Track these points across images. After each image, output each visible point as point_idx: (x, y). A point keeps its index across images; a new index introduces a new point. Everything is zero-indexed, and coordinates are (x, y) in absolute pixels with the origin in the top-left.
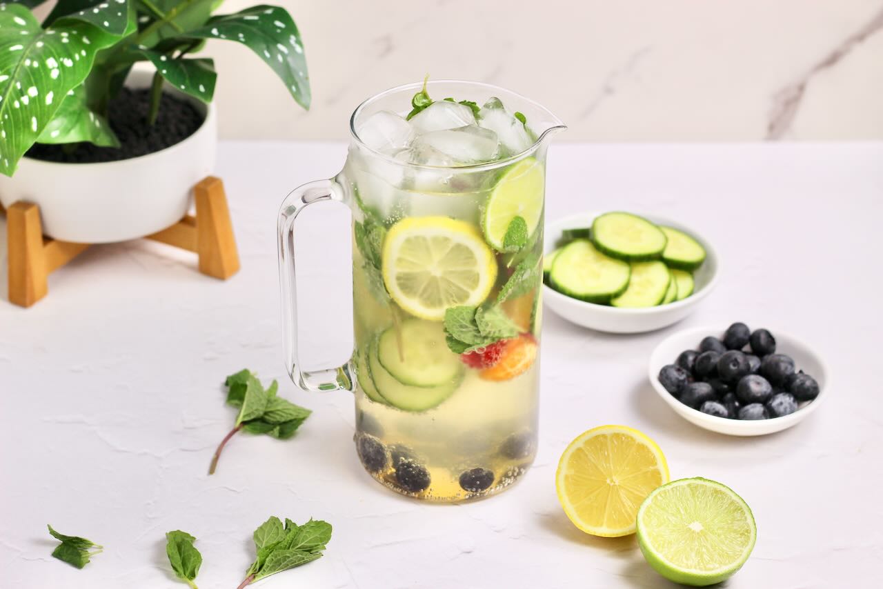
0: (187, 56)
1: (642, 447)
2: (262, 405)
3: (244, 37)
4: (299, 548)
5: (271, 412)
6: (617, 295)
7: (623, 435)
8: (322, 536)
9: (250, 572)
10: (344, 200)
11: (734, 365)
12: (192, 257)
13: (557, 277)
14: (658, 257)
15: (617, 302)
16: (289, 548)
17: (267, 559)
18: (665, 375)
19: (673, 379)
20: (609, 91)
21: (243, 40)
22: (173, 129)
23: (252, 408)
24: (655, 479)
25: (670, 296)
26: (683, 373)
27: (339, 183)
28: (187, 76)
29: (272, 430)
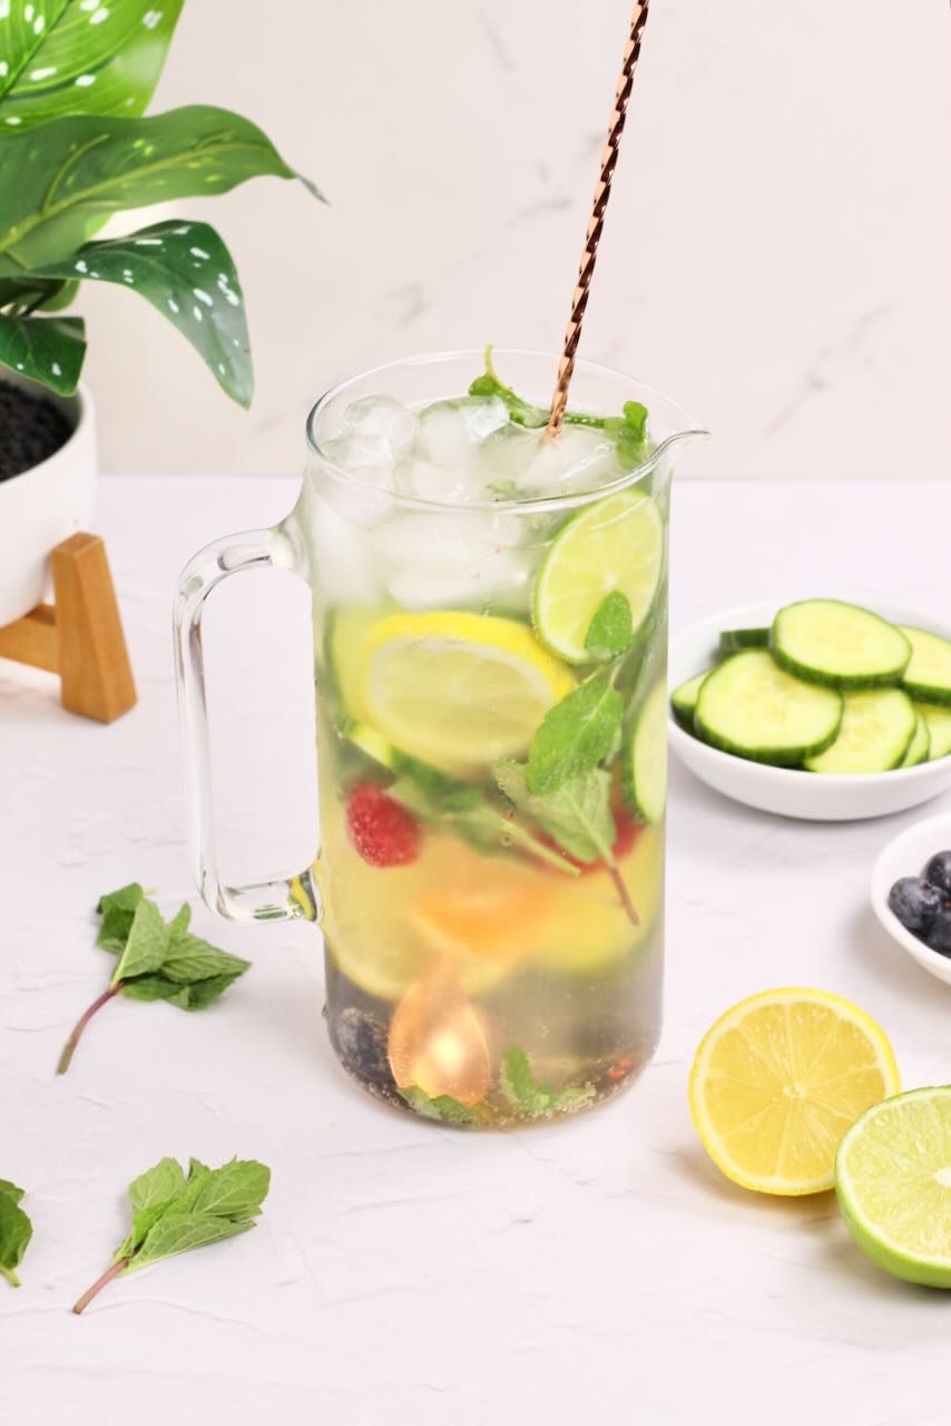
0: (36, 314)
1: (848, 1028)
3: (132, 277)
4: (210, 1211)
5: (176, 961)
6: (817, 750)
7: (815, 1006)
8: (253, 1189)
9: (120, 1256)
10: (295, 568)
12: (51, 682)
13: (710, 718)
14: (895, 682)
15: (816, 763)
16: (192, 1211)
17: (151, 1232)
18: (899, 895)
19: (915, 905)
20: (816, 384)
21: (131, 281)
22: (16, 447)
23: (141, 953)
24: (871, 1089)
25: (916, 751)
26: (933, 893)
27: (287, 535)
28: (30, 347)
29: (177, 993)
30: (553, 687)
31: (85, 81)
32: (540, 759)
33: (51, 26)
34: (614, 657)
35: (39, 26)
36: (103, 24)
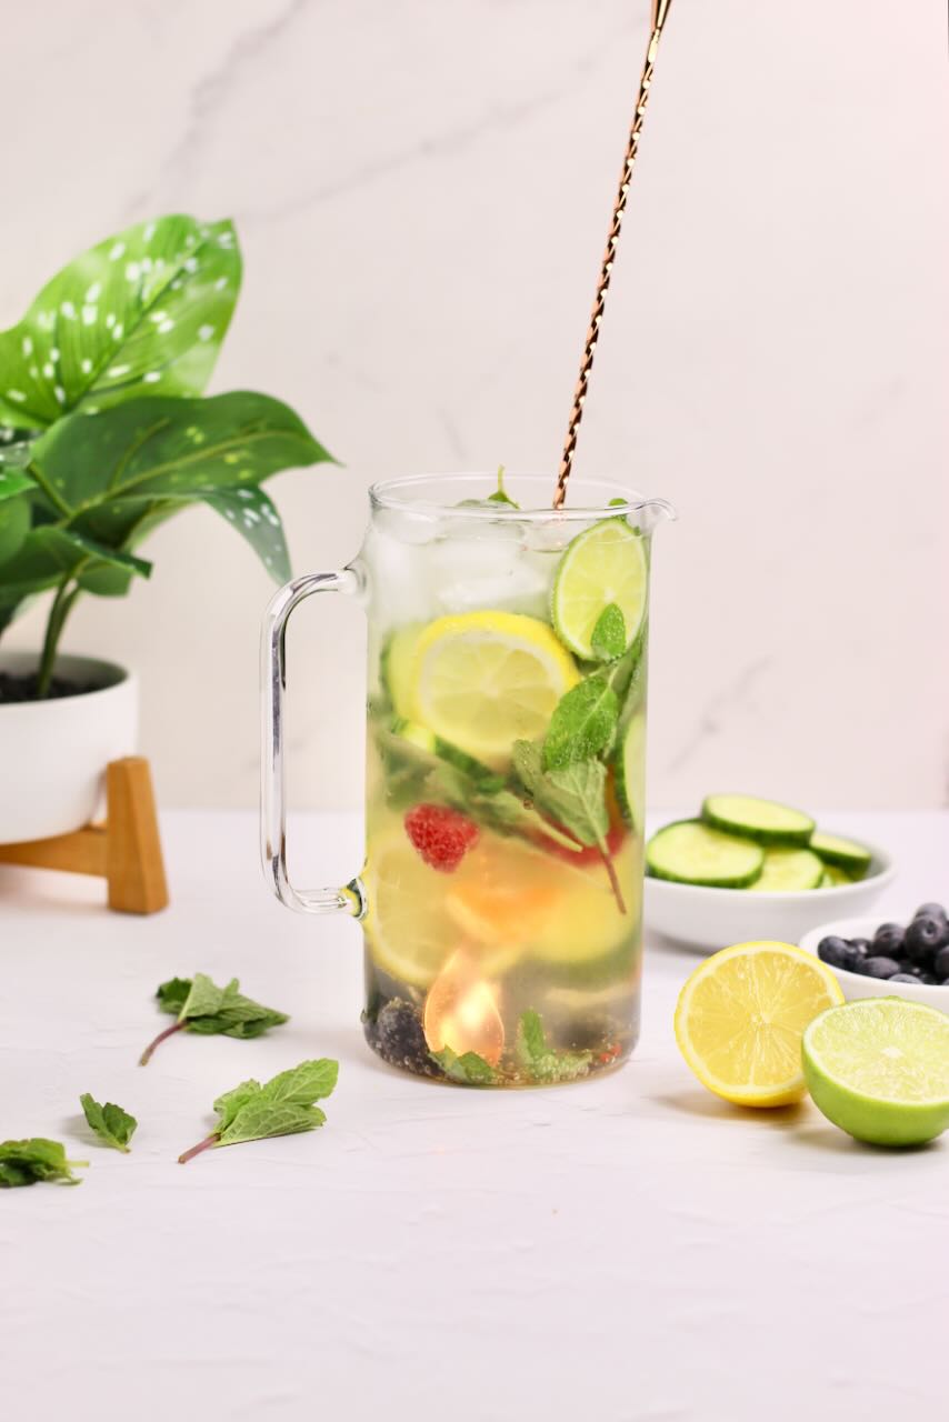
2: (218, 999)
4: (288, 1100)
5: (230, 1010)
6: (750, 879)
7: (774, 954)
8: (324, 1082)
11: (929, 932)
14: (803, 843)
16: (272, 1100)
17: (238, 1114)
18: (825, 948)
20: (710, 727)
23: (202, 1002)
27: (352, 570)
29: (231, 1029)
30: (564, 679)
31: (152, 377)
32: (555, 740)
33: (128, 333)
34: (611, 661)
35: (118, 332)
36: (171, 332)
